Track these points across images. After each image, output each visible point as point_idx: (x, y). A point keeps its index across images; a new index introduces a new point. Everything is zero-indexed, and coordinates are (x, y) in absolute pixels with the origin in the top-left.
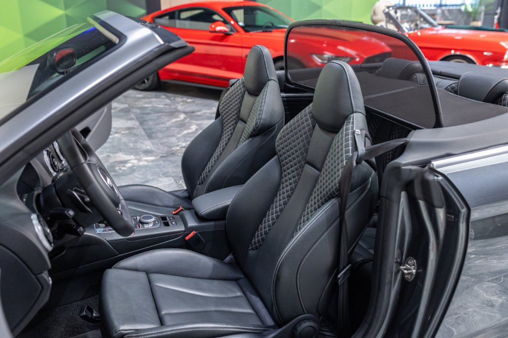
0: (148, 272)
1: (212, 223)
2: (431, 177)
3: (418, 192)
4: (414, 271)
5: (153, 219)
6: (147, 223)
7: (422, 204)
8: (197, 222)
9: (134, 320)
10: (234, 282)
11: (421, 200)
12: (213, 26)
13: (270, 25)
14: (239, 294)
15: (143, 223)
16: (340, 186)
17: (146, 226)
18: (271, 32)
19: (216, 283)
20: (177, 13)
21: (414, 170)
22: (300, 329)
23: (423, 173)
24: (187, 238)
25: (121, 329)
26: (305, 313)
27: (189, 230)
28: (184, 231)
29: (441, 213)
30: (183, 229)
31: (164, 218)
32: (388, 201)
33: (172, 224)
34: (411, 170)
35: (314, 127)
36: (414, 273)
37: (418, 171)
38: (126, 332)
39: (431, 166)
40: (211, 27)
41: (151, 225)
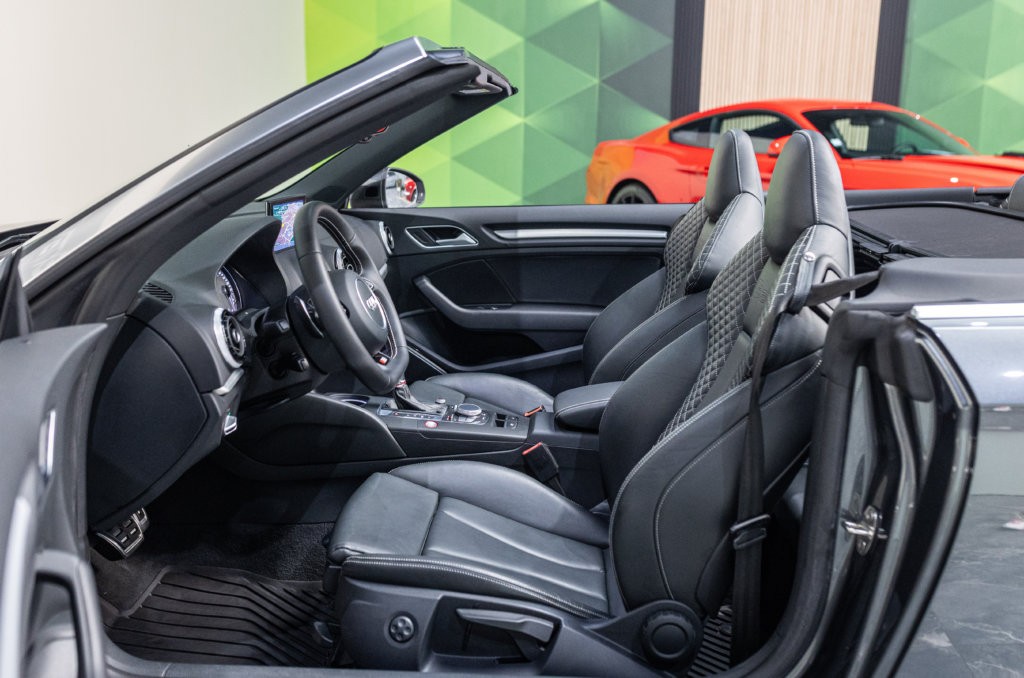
0: (442, 495)
1: (578, 436)
2: (906, 335)
3: (884, 366)
4: (871, 533)
5: (479, 411)
6: (467, 416)
7: (890, 389)
8: (550, 428)
9: (373, 540)
10: (595, 549)
11: (889, 383)
12: (777, 145)
13: (910, 150)
14: (595, 568)
15: (458, 415)
16: (753, 353)
17: (462, 420)
18: (900, 160)
19: (559, 541)
20: (714, 122)
21: (875, 319)
22: (653, 623)
23: (894, 327)
24: (525, 452)
25: (346, 546)
26: (670, 598)
27: (533, 439)
28: (525, 441)
29: (925, 412)
30: (525, 437)
31: (501, 417)
32: (827, 381)
33: (508, 425)
34: (866, 318)
35: (765, 261)
36: (871, 538)
37: (884, 320)
38: (352, 553)
39: (913, 313)
40: (773, 146)
41: (470, 420)
